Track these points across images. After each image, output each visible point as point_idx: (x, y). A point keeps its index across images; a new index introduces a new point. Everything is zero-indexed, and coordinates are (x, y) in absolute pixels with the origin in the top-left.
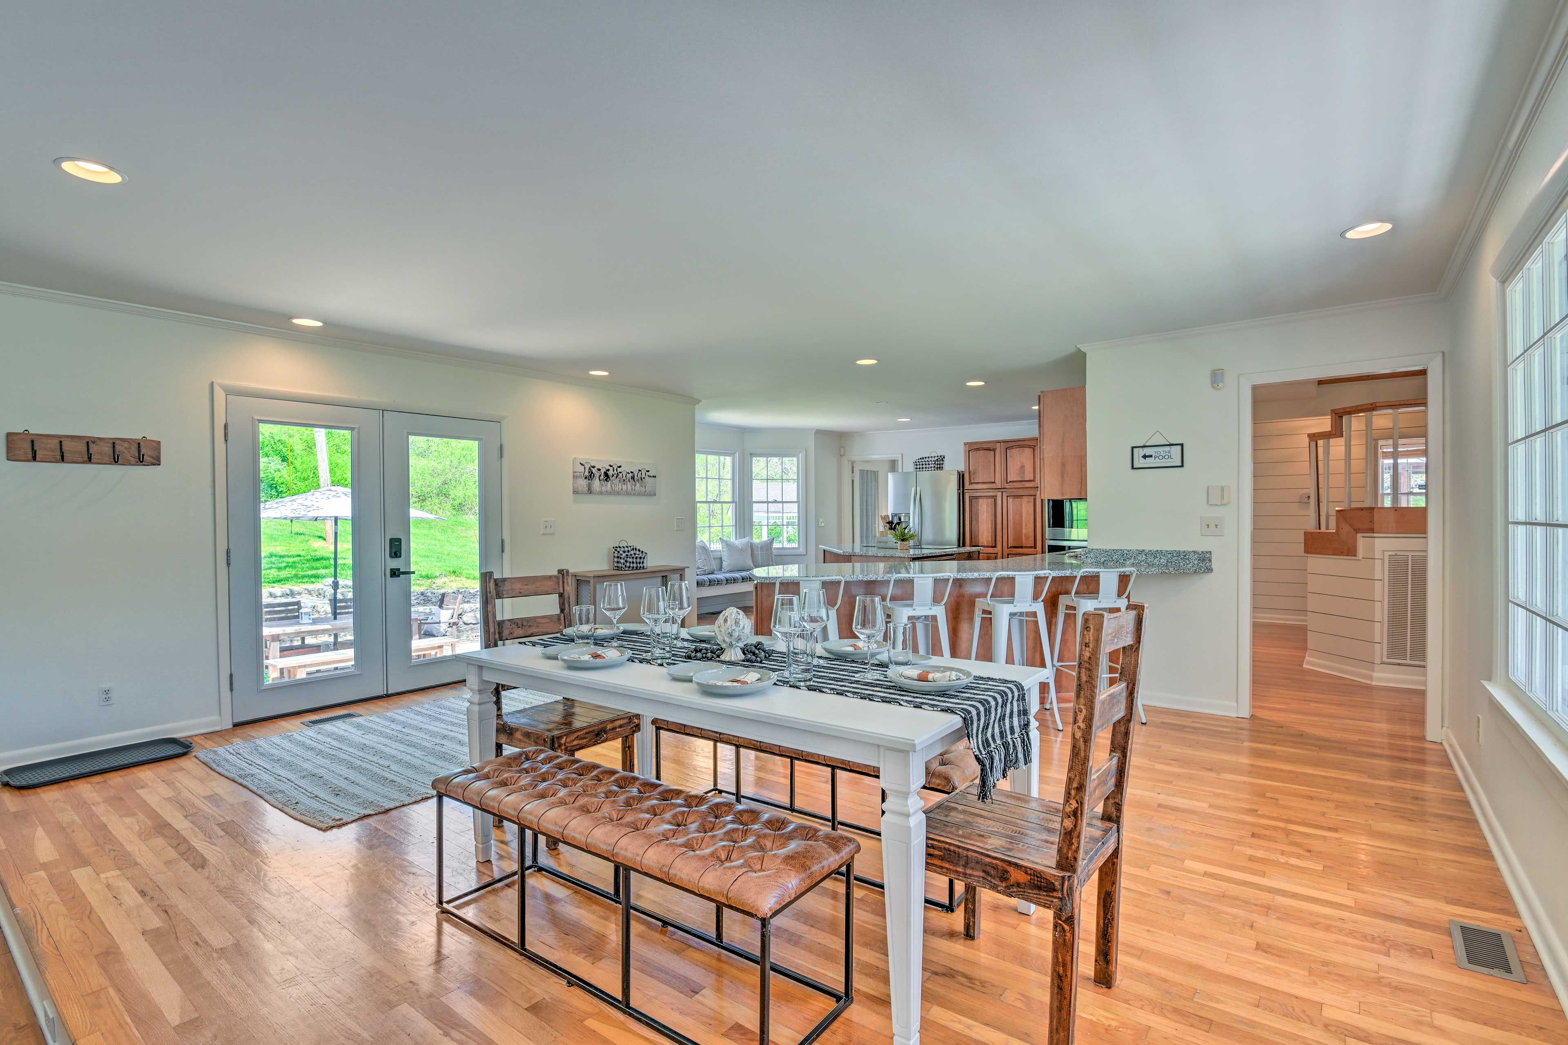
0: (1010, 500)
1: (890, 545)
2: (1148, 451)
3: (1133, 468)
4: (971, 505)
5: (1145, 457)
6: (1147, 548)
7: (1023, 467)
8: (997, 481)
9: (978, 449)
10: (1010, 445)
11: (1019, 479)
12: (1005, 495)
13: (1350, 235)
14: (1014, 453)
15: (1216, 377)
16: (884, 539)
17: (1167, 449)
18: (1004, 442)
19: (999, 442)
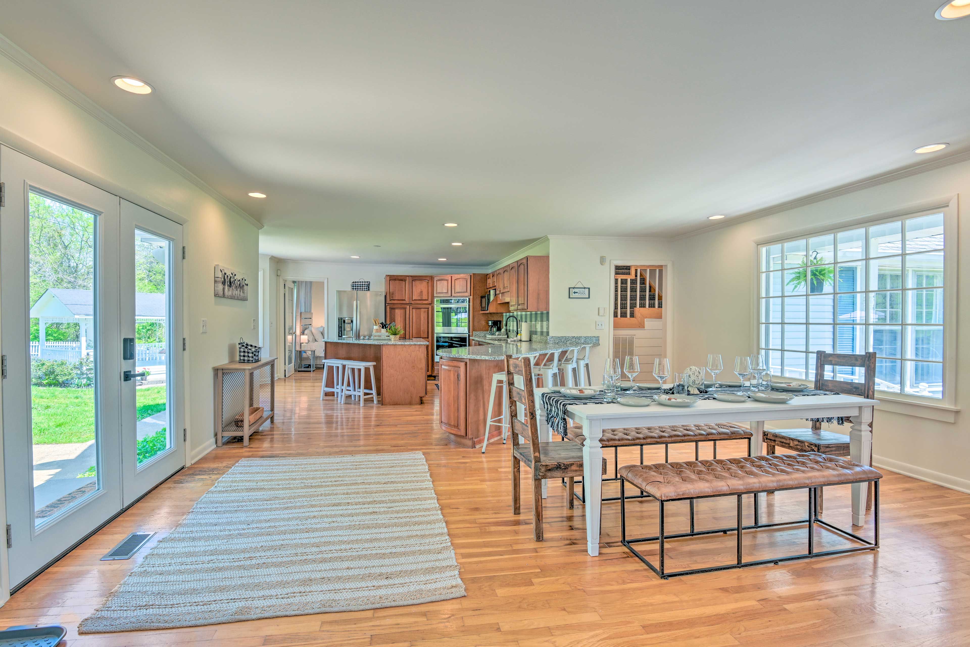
0: (414, 310)
1: (383, 337)
2: (576, 290)
3: (569, 298)
4: (391, 313)
5: (575, 293)
6: (576, 335)
7: (421, 292)
8: (406, 299)
9: (395, 280)
10: (415, 278)
11: (419, 298)
12: (411, 307)
13: (710, 218)
14: (417, 283)
15: (602, 260)
16: (378, 334)
17: (583, 290)
18: (411, 276)
19: (409, 276)
